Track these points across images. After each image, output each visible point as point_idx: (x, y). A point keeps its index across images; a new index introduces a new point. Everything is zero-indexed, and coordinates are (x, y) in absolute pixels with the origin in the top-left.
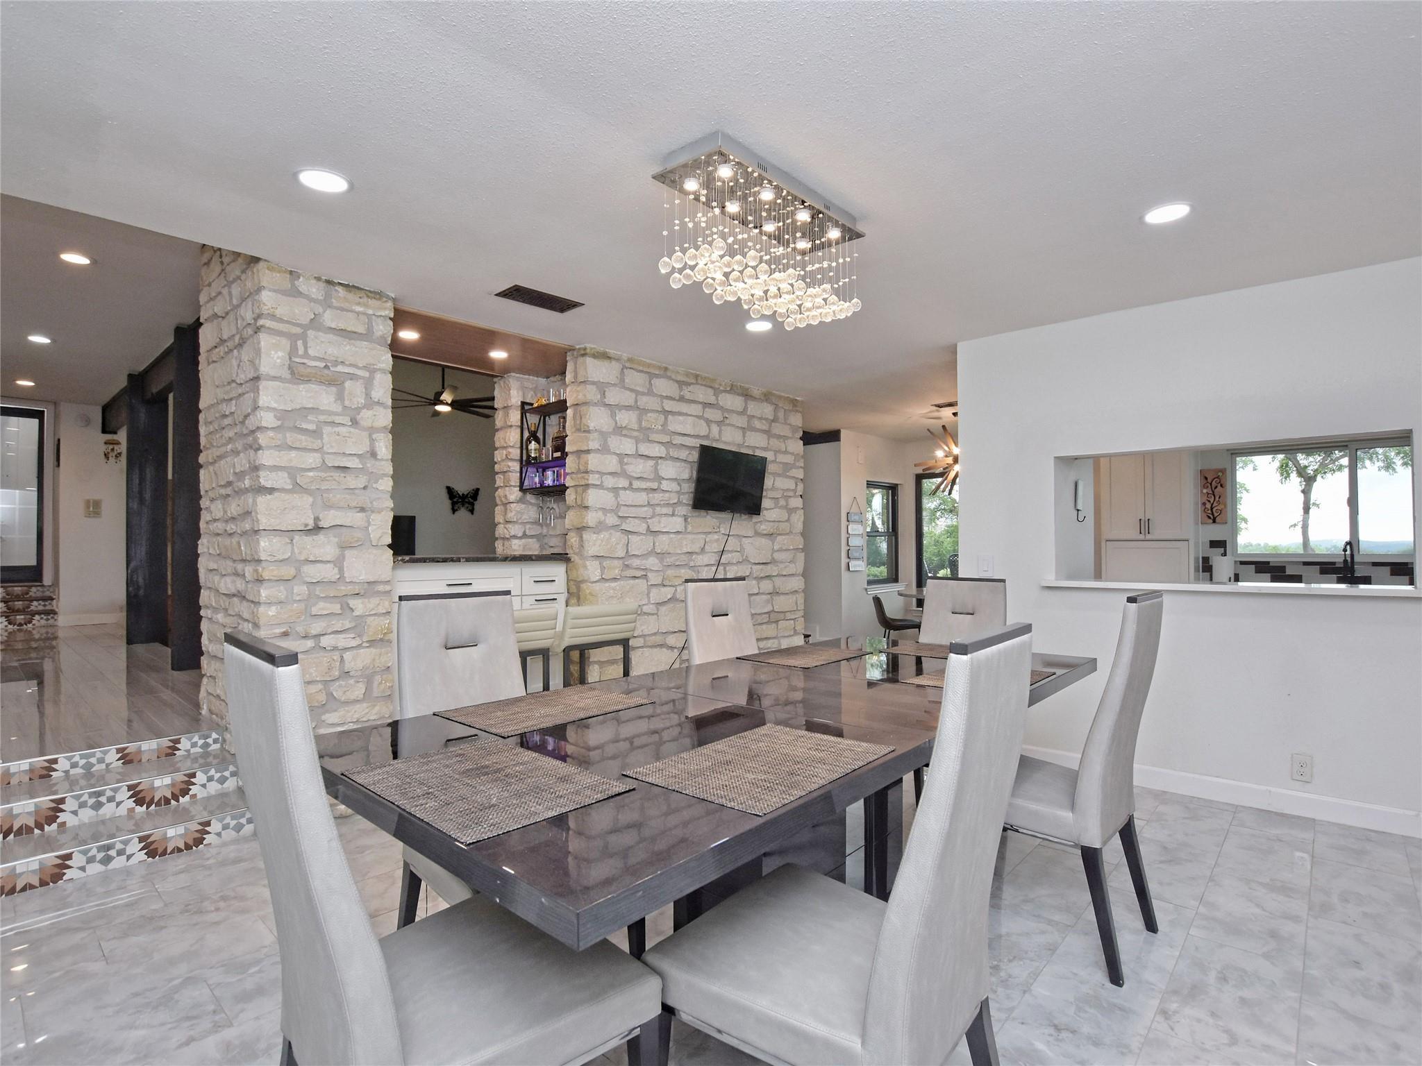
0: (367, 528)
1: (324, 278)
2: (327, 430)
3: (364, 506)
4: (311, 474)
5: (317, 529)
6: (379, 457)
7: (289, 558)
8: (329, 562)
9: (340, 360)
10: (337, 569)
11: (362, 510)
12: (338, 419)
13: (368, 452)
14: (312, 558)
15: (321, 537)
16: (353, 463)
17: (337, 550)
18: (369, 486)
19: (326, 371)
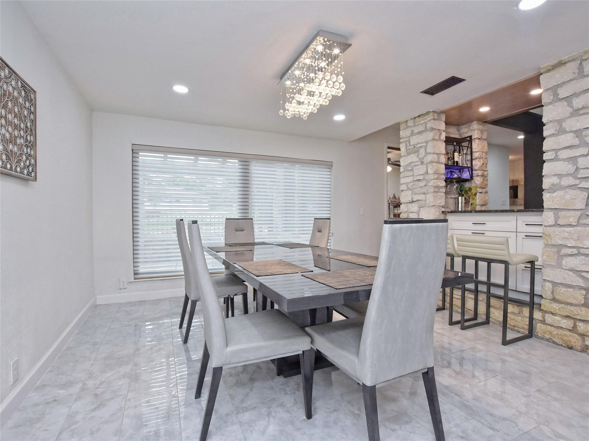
0: (426, 200)
1: (413, 118)
2: (415, 168)
3: (425, 192)
4: (411, 184)
5: (413, 202)
6: (429, 173)
7: (406, 211)
8: (415, 212)
9: (418, 143)
10: (417, 215)
11: (424, 193)
12: (417, 164)
13: (425, 172)
14: (411, 211)
15: (414, 204)
16: (421, 177)
17: (418, 208)
18: (427, 184)
19: (415, 148)
